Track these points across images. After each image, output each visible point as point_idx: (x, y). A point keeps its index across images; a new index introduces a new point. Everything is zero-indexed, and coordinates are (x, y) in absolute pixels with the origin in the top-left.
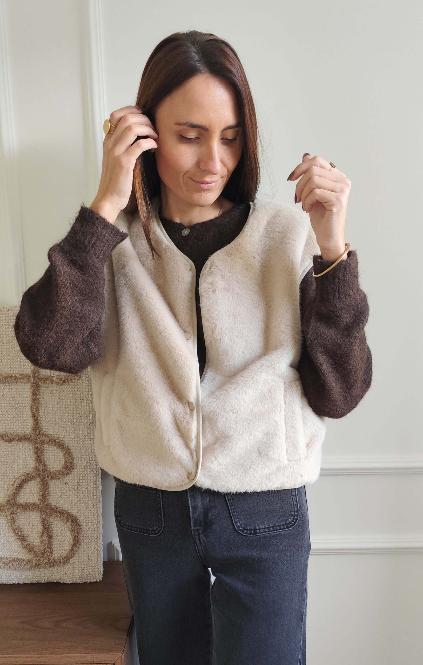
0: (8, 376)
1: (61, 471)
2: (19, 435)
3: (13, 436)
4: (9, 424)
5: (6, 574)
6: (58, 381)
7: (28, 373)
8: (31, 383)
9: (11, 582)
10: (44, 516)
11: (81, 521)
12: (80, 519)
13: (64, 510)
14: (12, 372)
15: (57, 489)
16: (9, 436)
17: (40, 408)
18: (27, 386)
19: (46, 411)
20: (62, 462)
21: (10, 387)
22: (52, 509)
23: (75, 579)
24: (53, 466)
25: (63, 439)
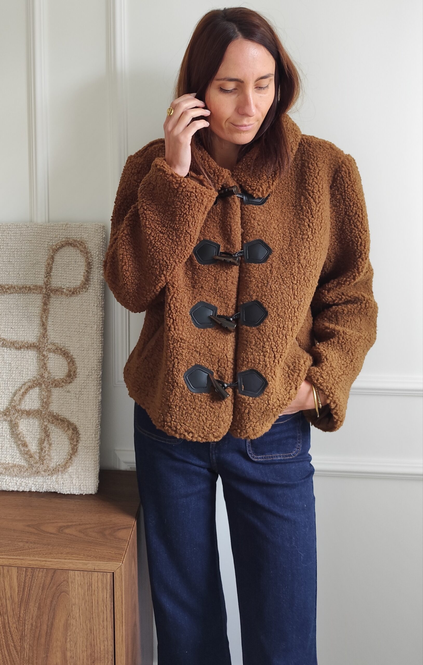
0: (23, 287)
1: (65, 380)
2: (29, 342)
3: (23, 343)
4: (21, 332)
5: (6, 480)
6: (68, 292)
7: (41, 284)
8: (43, 294)
9: (11, 489)
10: (46, 423)
11: (80, 430)
12: (79, 428)
13: (65, 418)
14: (27, 284)
15: (60, 397)
16: (19, 343)
17: (49, 318)
18: (39, 296)
19: (55, 321)
20: (66, 371)
21: (24, 297)
22: (54, 416)
23: (72, 489)
24: (58, 374)
25: (69, 348)
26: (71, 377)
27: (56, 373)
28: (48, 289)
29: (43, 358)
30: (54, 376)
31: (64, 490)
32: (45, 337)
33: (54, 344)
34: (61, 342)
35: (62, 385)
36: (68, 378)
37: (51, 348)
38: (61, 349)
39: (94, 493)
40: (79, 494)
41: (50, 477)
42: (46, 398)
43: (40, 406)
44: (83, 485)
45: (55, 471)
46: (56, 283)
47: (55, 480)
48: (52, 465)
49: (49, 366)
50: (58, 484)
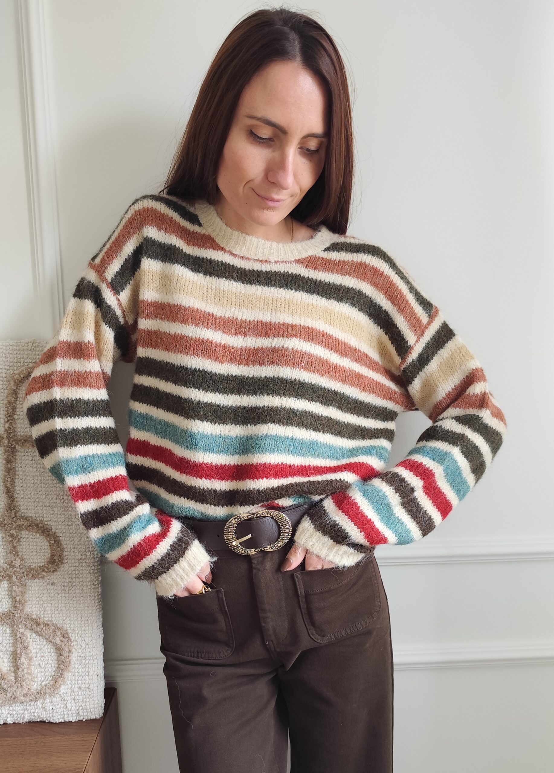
1: (46, 567)
8: (4, 446)
11: (73, 636)
12: (72, 632)
13: (50, 621)
15: (40, 592)
17: (16, 481)
19: (25, 486)
20: (48, 555)
22: (32, 620)
23: (66, 716)
24: (35, 561)
25: (49, 523)
26: (56, 564)
27: (33, 559)
28: (12, 440)
29: (11, 539)
30: (29, 563)
31: (54, 718)
32: (12, 509)
33: (26, 518)
34: (37, 515)
35: (42, 576)
36: (50, 565)
37: (23, 524)
38: (37, 525)
39: (98, 717)
40: (77, 721)
41: (32, 703)
42: (19, 595)
43: (10, 606)
44: (82, 709)
45: (40, 694)
46: (22, 430)
47: (41, 705)
48: (35, 686)
49: (21, 550)
50: (45, 711)
